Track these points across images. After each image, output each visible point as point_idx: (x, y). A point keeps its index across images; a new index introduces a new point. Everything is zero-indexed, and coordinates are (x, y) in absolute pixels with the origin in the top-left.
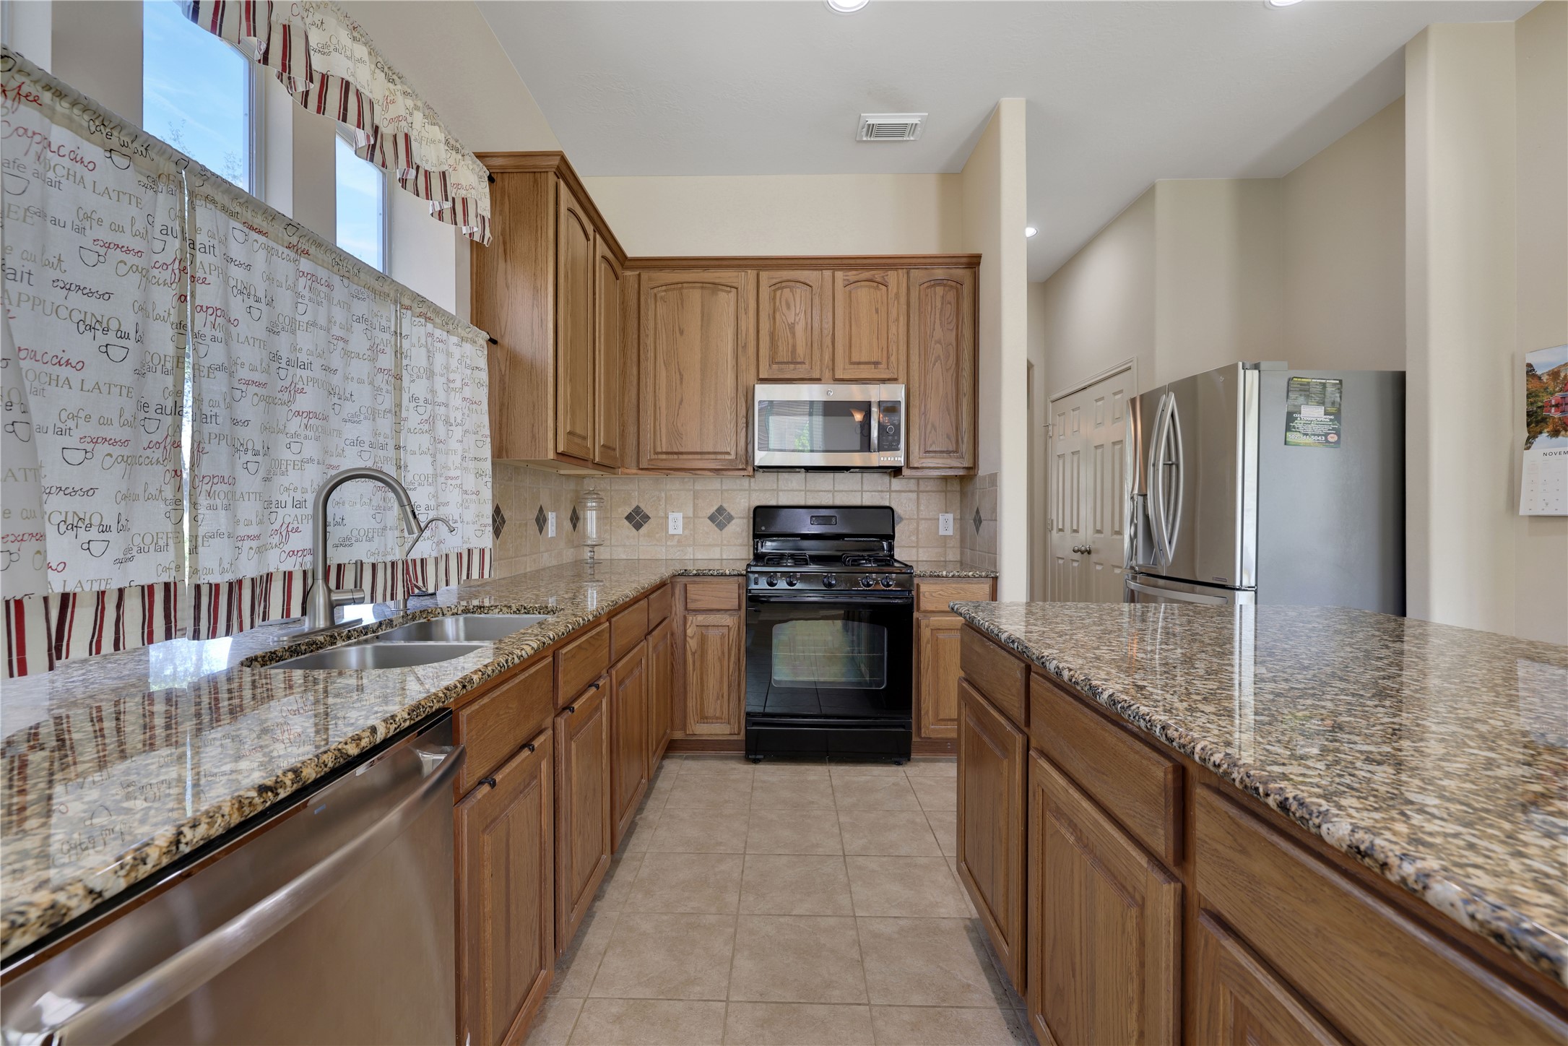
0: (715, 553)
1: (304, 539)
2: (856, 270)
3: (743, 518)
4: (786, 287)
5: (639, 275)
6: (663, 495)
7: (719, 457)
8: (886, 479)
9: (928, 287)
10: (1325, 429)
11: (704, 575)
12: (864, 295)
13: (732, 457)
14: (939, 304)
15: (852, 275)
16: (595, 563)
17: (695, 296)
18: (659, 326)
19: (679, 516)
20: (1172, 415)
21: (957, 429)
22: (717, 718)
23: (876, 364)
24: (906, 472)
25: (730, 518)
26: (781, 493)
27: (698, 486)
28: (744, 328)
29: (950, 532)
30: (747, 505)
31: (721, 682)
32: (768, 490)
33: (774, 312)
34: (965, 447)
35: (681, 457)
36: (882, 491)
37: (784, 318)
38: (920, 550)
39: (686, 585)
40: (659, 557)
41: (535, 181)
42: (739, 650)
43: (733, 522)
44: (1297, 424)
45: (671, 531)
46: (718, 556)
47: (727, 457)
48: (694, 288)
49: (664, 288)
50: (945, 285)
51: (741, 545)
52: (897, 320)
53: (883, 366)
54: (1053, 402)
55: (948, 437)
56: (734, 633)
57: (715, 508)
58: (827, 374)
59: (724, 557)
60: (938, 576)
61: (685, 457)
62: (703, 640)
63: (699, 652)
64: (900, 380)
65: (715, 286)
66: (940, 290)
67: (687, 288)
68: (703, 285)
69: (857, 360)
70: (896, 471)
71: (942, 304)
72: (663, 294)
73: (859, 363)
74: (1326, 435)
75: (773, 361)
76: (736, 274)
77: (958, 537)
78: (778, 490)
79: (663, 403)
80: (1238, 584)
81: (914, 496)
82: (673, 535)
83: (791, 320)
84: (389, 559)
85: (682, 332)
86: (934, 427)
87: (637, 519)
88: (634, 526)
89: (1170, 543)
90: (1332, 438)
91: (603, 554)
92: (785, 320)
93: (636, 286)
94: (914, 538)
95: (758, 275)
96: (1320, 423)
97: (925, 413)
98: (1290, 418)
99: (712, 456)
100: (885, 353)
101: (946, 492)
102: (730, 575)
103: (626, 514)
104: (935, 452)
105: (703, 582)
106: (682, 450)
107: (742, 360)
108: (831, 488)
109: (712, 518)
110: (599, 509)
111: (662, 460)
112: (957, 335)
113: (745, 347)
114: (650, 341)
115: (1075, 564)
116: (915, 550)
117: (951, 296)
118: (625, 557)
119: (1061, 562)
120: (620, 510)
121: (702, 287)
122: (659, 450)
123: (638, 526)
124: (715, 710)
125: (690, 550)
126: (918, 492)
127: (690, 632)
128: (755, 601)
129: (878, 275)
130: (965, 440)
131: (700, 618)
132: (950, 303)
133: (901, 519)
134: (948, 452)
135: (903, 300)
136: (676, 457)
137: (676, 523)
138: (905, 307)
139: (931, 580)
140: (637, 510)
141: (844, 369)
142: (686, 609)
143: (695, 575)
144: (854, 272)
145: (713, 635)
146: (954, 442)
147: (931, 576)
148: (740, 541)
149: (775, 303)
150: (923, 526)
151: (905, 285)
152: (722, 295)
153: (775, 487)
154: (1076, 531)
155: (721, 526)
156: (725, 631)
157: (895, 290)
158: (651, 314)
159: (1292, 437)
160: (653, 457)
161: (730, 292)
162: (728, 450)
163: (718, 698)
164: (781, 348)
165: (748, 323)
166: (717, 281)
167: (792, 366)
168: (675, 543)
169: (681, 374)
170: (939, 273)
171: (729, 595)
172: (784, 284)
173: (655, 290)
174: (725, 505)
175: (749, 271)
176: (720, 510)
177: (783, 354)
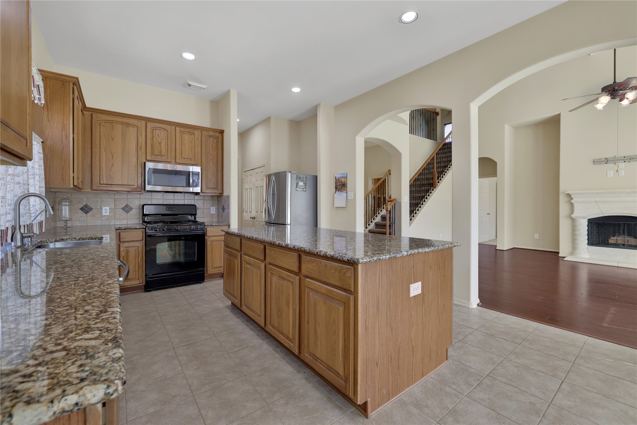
0: (125, 222)
2: (184, 128)
3: (137, 209)
4: (158, 129)
5: (92, 114)
6: (99, 200)
7: (130, 186)
8: (193, 196)
9: (208, 137)
10: (303, 187)
11: (128, 229)
12: (186, 137)
13: (136, 186)
14: (211, 143)
15: (182, 129)
16: (66, 228)
17: (119, 127)
18: (102, 136)
19: (108, 208)
20: (274, 181)
21: (217, 181)
22: (134, 279)
23: (191, 159)
24: (201, 194)
25: (131, 209)
26: (153, 200)
27: (116, 197)
28: (140, 141)
29: (214, 213)
30: (139, 204)
31: (135, 266)
32: (148, 199)
33: (153, 137)
34: (220, 187)
35: (112, 186)
36: (191, 200)
37: (157, 140)
38: (205, 219)
39: (120, 233)
40: (98, 224)
42: (142, 254)
43: (133, 210)
44: (298, 186)
45: (104, 214)
46: (126, 223)
47: (133, 187)
48: (118, 123)
49: (104, 121)
50: (213, 137)
51: (136, 219)
52: (198, 146)
53: (193, 160)
54: (244, 172)
55: (214, 184)
56: (140, 249)
57: (125, 205)
58: (173, 161)
59: (129, 223)
60: (213, 225)
61: (114, 186)
62: (127, 252)
63: (126, 256)
64: (199, 165)
65: (128, 125)
66: (212, 139)
67: (115, 123)
68: (122, 123)
69: (184, 157)
70: (197, 194)
71: (212, 143)
72: (104, 124)
73: (185, 158)
74: (304, 189)
75: (152, 154)
76: (137, 121)
77: (217, 214)
78: (152, 199)
79: (104, 165)
80: (287, 223)
81: (202, 201)
82: (105, 216)
83: (159, 141)
85: (113, 139)
86: (210, 180)
87: (86, 209)
88: (84, 212)
89: (273, 214)
90: (305, 189)
91: (69, 224)
92: (157, 141)
93: (90, 118)
94: (202, 215)
95: (146, 123)
96: (302, 186)
97: (207, 176)
98: (297, 184)
99: (127, 186)
100: (194, 156)
101: (213, 200)
102: (139, 228)
103: (80, 208)
104: (210, 188)
105: (127, 232)
106: (112, 183)
107: (140, 153)
108: (173, 198)
109: (123, 209)
110: (70, 206)
111: (103, 187)
112: (217, 153)
113: (141, 148)
114: (97, 141)
115: (251, 222)
116: (203, 218)
117: (215, 141)
118: (80, 225)
119: (247, 221)
120: (77, 206)
121: (122, 124)
122: (102, 183)
123: (86, 212)
124: (133, 276)
125: (113, 221)
126: (204, 200)
127: (121, 250)
128: (148, 236)
129: (191, 131)
130: (220, 185)
131: (126, 244)
132: (215, 143)
133: (198, 209)
134: (215, 188)
135: (200, 140)
136: (110, 186)
137: (106, 211)
138: (200, 142)
139: (210, 227)
140: (86, 206)
141: (180, 160)
142: (120, 241)
143: (124, 229)
144: (183, 129)
145: (132, 250)
146: (216, 185)
147: (210, 226)
148: (136, 217)
149: (153, 134)
150: (205, 211)
151: (200, 135)
152: (131, 129)
153: (151, 197)
154: (251, 212)
155: (127, 212)
156: (137, 248)
157: (197, 137)
158: (98, 131)
159: (297, 189)
160: (99, 185)
161: (134, 127)
162: (134, 184)
163: (134, 272)
164: (155, 150)
165: (142, 140)
166: (129, 123)
167: (160, 157)
168: (106, 218)
169: (112, 155)
170: (211, 133)
171: (139, 235)
172: (157, 128)
173: (100, 122)
174: (129, 204)
175: (142, 121)
176: (127, 206)
177: (156, 152)
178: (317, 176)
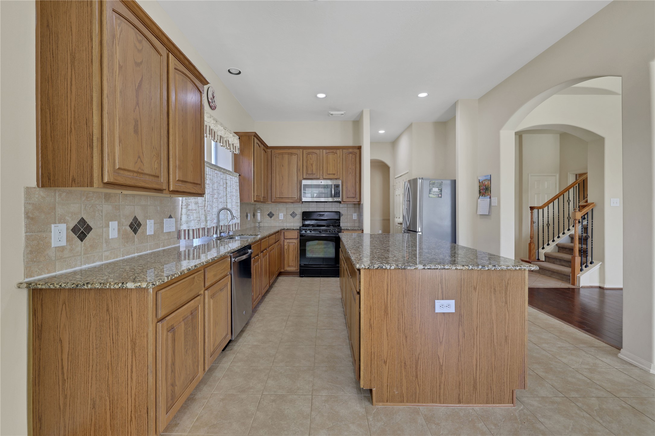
0: (292, 224)
1: (215, 221)
2: (329, 150)
3: (300, 215)
4: (310, 154)
5: (271, 151)
6: (278, 209)
7: (293, 199)
8: (338, 204)
9: (348, 154)
10: (438, 193)
11: (289, 230)
12: (331, 156)
13: (296, 199)
14: (350, 158)
15: (328, 151)
16: (260, 227)
17: (286, 156)
18: (277, 164)
19: (282, 214)
20: (409, 188)
21: (355, 191)
22: (292, 266)
23: (334, 174)
24: (342, 203)
25: (296, 215)
26: (310, 208)
27: (287, 206)
28: (299, 165)
29: (356, 219)
30: (301, 211)
31: (293, 257)
32: (307, 207)
33: (307, 161)
34: (358, 196)
35: (283, 199)
36: (337, 207)
38: (348, 223)
39: (284, 232)
40: (277, 225)
41: (249, 138)
42: (298, 249)
43: (297, 216)
44: (432, 192)
45: (280, 218)
46: (293, 225)
47: (295, 199)
48: (286, 154)
49: (278, 154)
50: (352, 154)
51: (299, 222)
52: (340, 163)
53: (336, 175)
54: (395, 179)
55: (353, 193)
56: (296, 244)
57: (292, 212)
58: (321, 177)
59: (295, 225)
60: (348, 230)
61: (284, 199)
62: (289, 246)
63: (288, 249)
64: (340, 179)
65: (291, 154)
66: (351, 155)
67: (284, 154)
68: (289, 154)
69: (329, 173)
70: (340, 202)
71: (351, 158)
72: (278, 156)
73: (330, 174)
74: (438, 195)
75: (307, 174)
76: (297, 151)
77: (358, 220)
78: (309, 207)
79: (278, 185)
80: (418, 231)
81: (346, 208)
82: (281, 220)
83: (312, 163)
84: (226, 225)
85: (283, 166)
86: (349, 191)
87: (271, 215)
88: (270, 217)
89: (408, 221)
90: (440, 196)
91: (262, 225)
92: (310, 163)
93: (271, 153)
94: (346, 220)
95: (303, 151)
96: (437, 192)
97: (347, 187)
98: (430, 190)
99: (291, 199)
100: (336, 171)
101: (355, 207)
102: (295, 230)
103: (268, 214)
104: (350, 197)
105: (289, 232)
106: (283, 197)
107: (299, 173)
108: (323, 206)
109: (291, 215)
110: (261, 213)
111: (278, 200)
112: (355, 167)
113: (299, 170)
114: (274, 168)
115: (399, 227)
116: (346, 223)
117: (354, 156)
118: (267, 225)
119: (397, 227)
120: (266, 213)
121: (288, 154)
122: (277, 197)
123: (271, 217)
124: (292, 264)
125: (285, 223)
126: (347, 207)
127: (285, 244)
128: (301, 236)
129: (334, 151)
130: (357, 194)
131: (288, 241)
132: (353, 158)
133: (342, 215)
134: (353, 197)
135: (341, 157)
136: (281, 199)
137: (281, 216)
138: (342, 159)
140: (271, 213)
141: (326, 176)
142: (284, 238)
143: (287, 230)
144: (328, 150)
145: (291, 245)
146: (354, 194)
147: (346, 230)
148: (299, 221)
149: (307, 158)
150: (349, 217)
151: (342, 153)
152: (293, 156)
153: (308, 206)
154: (399, 218)
155: (294, 217)
156: (294, 244)
157: (339, 155)
158: (275, 161)
159: (431, 195)
160: (275, 199)
161: (296, 155)
162: (295, 197)
163: (292, 261)
164: (309, 170)
165: (300, 163)
166: (292, 152)
167: (312, 175)
168: (281, 221)
169: (283, 177)
170: (351, 150)
171: (295, 235)
172: (310, 153)
173: (276, 155)
174: (295, 211)
175: (301, 150)
176: (293, 213)
177: (310, 172)
178: (455, 181)
